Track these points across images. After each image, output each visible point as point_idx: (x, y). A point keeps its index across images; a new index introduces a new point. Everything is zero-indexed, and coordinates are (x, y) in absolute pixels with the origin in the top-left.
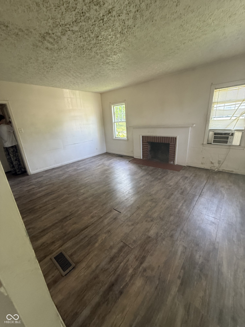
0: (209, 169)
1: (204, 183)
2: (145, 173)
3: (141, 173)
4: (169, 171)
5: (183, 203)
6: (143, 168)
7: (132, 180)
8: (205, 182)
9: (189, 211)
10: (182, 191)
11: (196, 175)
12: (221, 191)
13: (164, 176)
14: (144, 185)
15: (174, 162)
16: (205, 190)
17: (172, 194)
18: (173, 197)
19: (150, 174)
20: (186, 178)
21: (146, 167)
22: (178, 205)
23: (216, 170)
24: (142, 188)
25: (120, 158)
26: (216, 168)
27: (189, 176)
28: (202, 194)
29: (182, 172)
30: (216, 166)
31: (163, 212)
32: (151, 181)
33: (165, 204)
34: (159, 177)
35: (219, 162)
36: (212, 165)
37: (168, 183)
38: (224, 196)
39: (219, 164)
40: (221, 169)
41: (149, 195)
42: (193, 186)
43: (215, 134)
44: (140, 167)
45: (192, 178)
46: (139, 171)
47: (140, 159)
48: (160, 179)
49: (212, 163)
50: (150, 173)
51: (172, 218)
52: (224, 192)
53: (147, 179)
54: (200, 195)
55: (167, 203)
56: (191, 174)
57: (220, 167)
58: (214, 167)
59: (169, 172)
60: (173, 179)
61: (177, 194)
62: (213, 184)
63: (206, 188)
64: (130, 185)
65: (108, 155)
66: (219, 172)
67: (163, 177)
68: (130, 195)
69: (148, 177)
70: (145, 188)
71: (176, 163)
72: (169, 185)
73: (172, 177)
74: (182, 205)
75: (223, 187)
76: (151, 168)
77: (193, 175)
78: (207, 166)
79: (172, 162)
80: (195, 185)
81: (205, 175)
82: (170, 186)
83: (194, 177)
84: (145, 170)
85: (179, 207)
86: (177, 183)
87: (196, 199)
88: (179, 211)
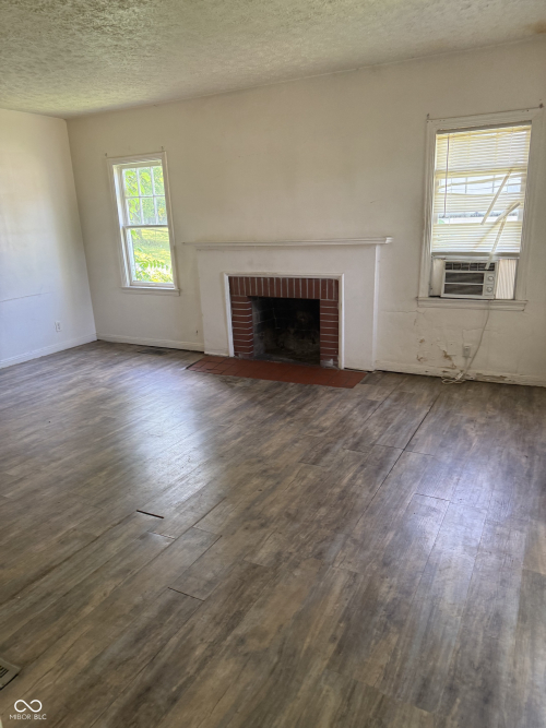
0: (440, 374)
1: (422, 415)
2: (245, 400)
3: (230, 400)
4: (322, 389)
5: (358, 472)
6: (239, 385)
8: (425, 412)
9: (371, 491)
10: (355, 440)
11: (402, 394)
12: (465, 432)
13: (304, 405)
14: (239, 434)
15: (336, 359)
16: (421, 432)
17: (326, 451)
18: (328, 457)
19: (260, 403)
20: (372, 403)
21: (248, 382)
22: (340, 478)
23: (459, 377)
24: (234, 442)
26: (457, 371)
27: (381, 398)
28: (413, 443)
29: (360, 389)
30: (458, 368)
31: (297, 501)
32: (264, 422)
33: (304, 478)
34: (289, 409)
35: (466, 353)
36: (448, 363)
37: (315, 423)
38: (471, 444)
39: (466, 357)
40: (472, 375)
41: (254, 460)
42: (389, 424)
43: (449, 266)
44: (225, 382)
45: (387, 403)
46: (225, 394)
47: (227, 359)
48: (290, 414)
49: (446, 356)
50: (261, 398)
51: (323, 511)
52: (472, 434)
53: (249, 418)
54: (409, 446)
55: (311, 476)
56: (388, 392)
57: (469, 368)
58: (454, 367)
59: (321, 393)
60: (330, 408)
61: (341, 451)
62: (447, 414)
63: (425, 427)
64: (192, 438)
66: (468, 383)
67: (300, 408)
68: (194, 465)
69: (252, 412)
70: (242, 442)
71: (343, 363)
72: (317, 427)
73: (330, 405)
74: (354, 477)
75: (471, 421)
76: (264, 383)
77: (393, 396)
78: (434, 367)
79: (331, 362)
80: (395, 423)
81: (426, 393)
82: (321, 431)
83: (396, 400)
84: (245, 390)
85: (345, 481)
86: (343, 420)
87: (395, 458)
88: (343, 491)
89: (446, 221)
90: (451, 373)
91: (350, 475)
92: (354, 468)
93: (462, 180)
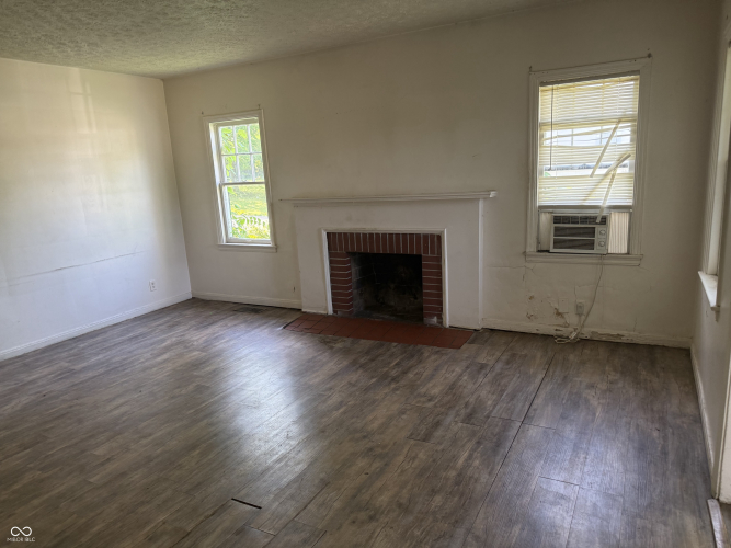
0: (553, 333)
1: (538, 381)
2: (345, 363)
3: (331, 364)
4: (427, 350)
5: (474, 450)
6: (339, 345)
7: (300, 390)
8: (540, 377)
9: (490, 474)
10: (468, 411)
11: (514, 355)
12: (587, 401)
13: (409, 369)
14: (341, 404)
15: (440, 317)
16: (539, 401)
17: (437, 424)
18: (439, 433)
19: (362, 366)
20: (483, 367)
21: (348, 342)
22: (455, 458)
23: (573, 336)
24: (336, 414)
25: (250, 317)
26: (570, 329)
27: (491, 360)
28: (531, 413)
29: (468, 349)
30: (571, 326)
31: (408, 487)
32: (367, 390)
33: (414, 458)
34: (394, 373)
35: (579, 310)
36: (561, 321)
37: (423, 390)
38: (594, 414)
39: (579, 315)
40: (586, 333)
41: (358, 435)
42: (503, 391)
43: (557, 220)
44: (325, 342)
45: (499, 366)
46: (324, 357)
47: (325, 317)
48: (394, 379)
49: (558, 314)
50: (362, 361)
51: (438, 499)
52: (594, 402)
53: (351, 384)
54: (527, 418)
55: (422, 455)
56: (498, 354)
57: (583, 326)
58: (567, 325)
59: (426, 354)
60: (439, 373)
61: (453, 424)
62: (565, 379)
63: (542, 394)
64: (290, 408)
65: (202, 306)
66: (582, 342)
67: (405, 373)
68: (293, 443)
69: (354, 377)
70: (345, 413)
71: (448, 322)
72: (425, 395)
73: (437, 369)
74: (470, 457)
75: (591, 386)
76: (365, 343)
77: (504, 358)
78: (545, 326)
79: (435, 320)
80: (509, 390)
81: (539, 355)
82: (430, 400)
83: (508, 363)
84: (346, 352)
85: (461, 462)
86: (452, 386)
87: (512, 432)
88: (459, 475)
89: (553, 174)
90: (564, 331)
91: (465, 455)
92: (470, 446)
93: (569, 132)
